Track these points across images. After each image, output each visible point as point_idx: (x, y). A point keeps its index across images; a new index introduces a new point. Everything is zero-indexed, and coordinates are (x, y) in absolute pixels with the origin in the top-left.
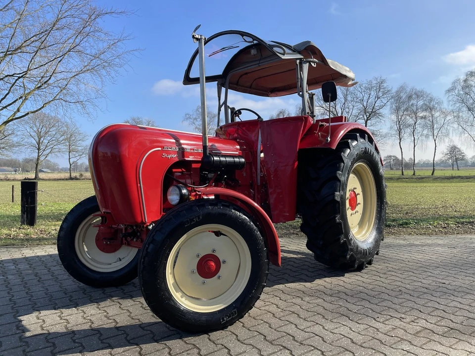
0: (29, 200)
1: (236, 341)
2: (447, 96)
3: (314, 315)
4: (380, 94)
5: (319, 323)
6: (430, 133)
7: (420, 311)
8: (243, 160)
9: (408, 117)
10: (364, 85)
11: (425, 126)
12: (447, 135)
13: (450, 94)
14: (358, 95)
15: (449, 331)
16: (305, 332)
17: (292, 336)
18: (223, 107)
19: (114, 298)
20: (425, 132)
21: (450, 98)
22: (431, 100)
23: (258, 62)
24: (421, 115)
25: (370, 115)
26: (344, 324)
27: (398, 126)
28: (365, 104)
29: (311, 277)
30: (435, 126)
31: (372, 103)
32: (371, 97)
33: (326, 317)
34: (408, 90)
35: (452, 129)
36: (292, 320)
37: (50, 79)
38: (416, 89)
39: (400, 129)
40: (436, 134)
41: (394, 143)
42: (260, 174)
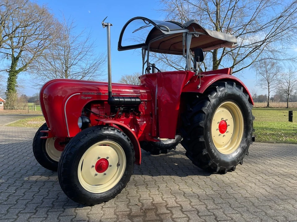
23: (162, 36)
42: (156, 108)
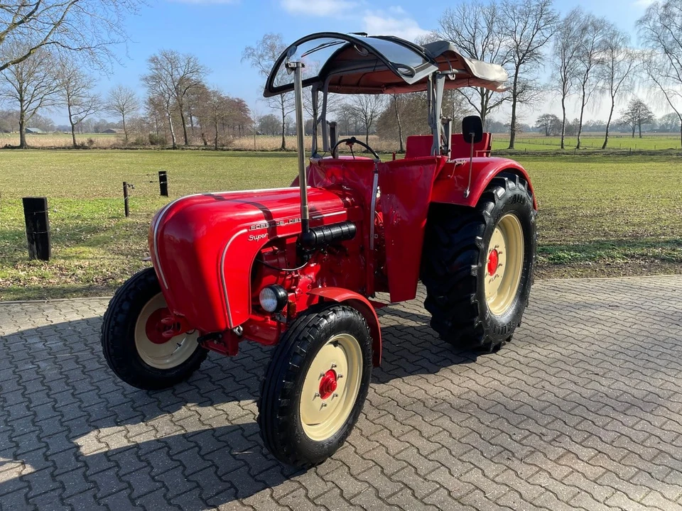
0: (38, 225)
1: (349, 476)
2: (638, 29)
3: (439, 432)
4: (542, 23)
5: (445, 444)
6: (608, 86)
7: (565, 422)
8: (353, 227)
9: (578, 61)
10: (518, 8)
11: (600, 76)
12: (631, 89)
13: (643, 26)
14: (509, 22)
15: (596, 455)
16: (429, 460)
17: (414, 467)
18: (320, 124)
19: (189, 405)
20: (601, 84)
21: (642, 33)
22: (614, 35)
24: (597, 58)
25: (524, 55)
26: (474, 445)
27: (563, 75)
28: (518, 37)
29: (435, 364)
30: (615, 76)
31: (528, 37)
32: (527, 27)
33: (454, 435)
34: (582, 17)
35: (639, 79)
36: (413, 440)
37: (36, 8)
38: (593, 16)
39: (565, 78)
40: (615, 88)
41: (554, 99)
42: (373, 236)
